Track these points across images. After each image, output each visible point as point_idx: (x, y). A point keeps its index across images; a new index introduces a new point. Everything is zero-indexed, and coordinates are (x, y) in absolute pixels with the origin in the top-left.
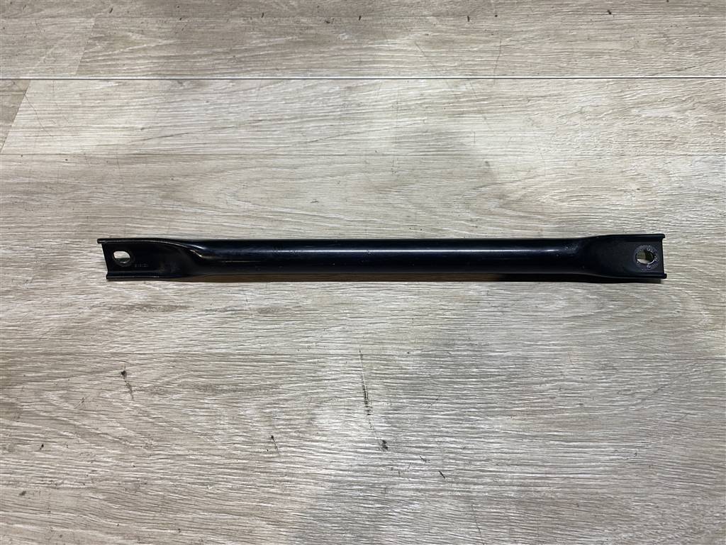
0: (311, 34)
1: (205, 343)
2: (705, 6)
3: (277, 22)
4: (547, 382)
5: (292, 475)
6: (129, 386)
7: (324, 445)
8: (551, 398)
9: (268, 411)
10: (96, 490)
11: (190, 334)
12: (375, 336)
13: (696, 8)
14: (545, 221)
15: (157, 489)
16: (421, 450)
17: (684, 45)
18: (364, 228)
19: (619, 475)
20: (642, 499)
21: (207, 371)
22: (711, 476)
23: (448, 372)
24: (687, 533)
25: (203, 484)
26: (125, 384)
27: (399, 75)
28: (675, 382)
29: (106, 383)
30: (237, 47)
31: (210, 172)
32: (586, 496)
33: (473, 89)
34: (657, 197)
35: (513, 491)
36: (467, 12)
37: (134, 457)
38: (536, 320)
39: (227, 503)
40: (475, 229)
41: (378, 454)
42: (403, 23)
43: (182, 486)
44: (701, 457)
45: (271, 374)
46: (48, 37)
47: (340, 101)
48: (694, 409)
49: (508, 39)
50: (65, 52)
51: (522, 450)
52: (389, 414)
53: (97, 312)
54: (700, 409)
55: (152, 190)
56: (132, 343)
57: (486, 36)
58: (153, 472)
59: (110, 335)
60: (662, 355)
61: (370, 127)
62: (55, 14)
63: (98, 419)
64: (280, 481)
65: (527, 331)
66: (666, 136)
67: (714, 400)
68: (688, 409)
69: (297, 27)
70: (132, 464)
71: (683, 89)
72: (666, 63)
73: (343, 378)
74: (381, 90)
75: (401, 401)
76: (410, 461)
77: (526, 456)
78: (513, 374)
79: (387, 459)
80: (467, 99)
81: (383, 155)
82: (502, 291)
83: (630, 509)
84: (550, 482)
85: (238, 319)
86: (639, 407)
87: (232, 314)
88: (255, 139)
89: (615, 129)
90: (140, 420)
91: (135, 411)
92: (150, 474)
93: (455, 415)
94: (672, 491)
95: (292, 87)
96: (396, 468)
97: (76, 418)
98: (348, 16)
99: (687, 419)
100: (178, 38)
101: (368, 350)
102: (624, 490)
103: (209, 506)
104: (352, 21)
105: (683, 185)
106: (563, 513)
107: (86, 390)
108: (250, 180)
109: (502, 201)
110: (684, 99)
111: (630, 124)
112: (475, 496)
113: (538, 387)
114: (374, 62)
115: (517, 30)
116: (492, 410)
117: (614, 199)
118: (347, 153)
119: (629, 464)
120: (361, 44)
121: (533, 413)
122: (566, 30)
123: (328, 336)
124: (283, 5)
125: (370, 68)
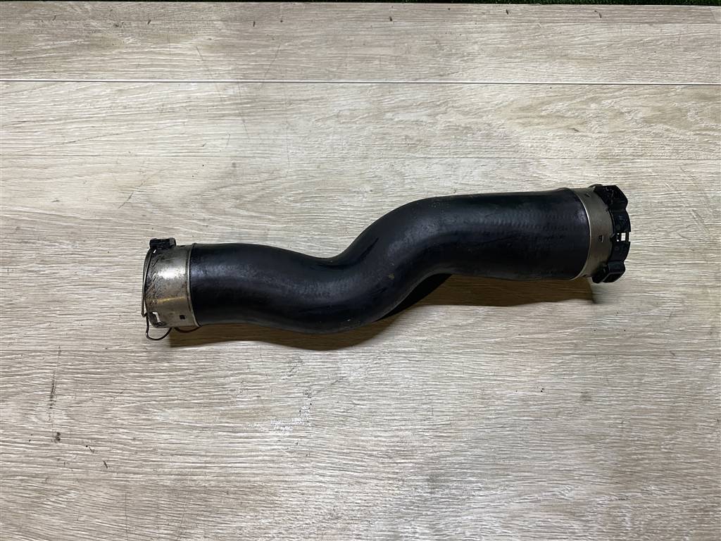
0: (97, 37)
2: (484, 14)
3: (67, 24)
4: (232, 375)
12: (78, 333)
13: (475, 16)
14: (274, 221)
16: (93, 441)
17: (454, 51)
18: (97, 227)
19: (276, 463)
20: (290, 486)
22: (362, 464)
23: (139, 367)
24: (324, 519)
27: (173, 78)
28: (354, 374)
30: (21, 50)
32: (238, 484)
33: (240, 93)
34: (387, 198)
35: (170, 480)
36: (254, 17)
40: (205, 228)
41: (49, 445)
42: (190, 28)
44: (358, 446)
47: (108, 103)
48: (364, 400)
49: (287, 44)
51: (189, 440)
52: (71, 407)
54: (369, 400)
57: (267, 41)
61: (131, 128)
66: (412, 139)
67: (386, 391)
68: (358, 400)
69: (85, 30)
71: (441, 94)
72: (431, 68)
73: (36, 373)
74: (151, 93)
75: (86, 395)
76: (79, 452)
77: (191, 446)
78: (202, 368)
79: (57, 450)
80: (231, 102)
81: (136, 156)
83: (276, 496)
84: (208, 471)
88: (15, 140)
93: (134, 407)
94: (321, 479)
95: (63, 90)
96: (63, 458)
98: (138, 20)
99: (354, 410)
101: (68, 345)
102: (275, 478)
105: (414, 187)
109: (238, 201)
110: (438, 103)
111: (381, 127)
112: (132, 486)
113: (222, 380)
114: (152, 66)
115: (299, 35)
116: (172, 402)
117: (346, 201)
118: (101, 154)
119: (288, 454)
120: (144, 48)
121: (210, 405)
122: (345, 35)
123: (32, 333)
124: (77, 9)
125: (146, 71)
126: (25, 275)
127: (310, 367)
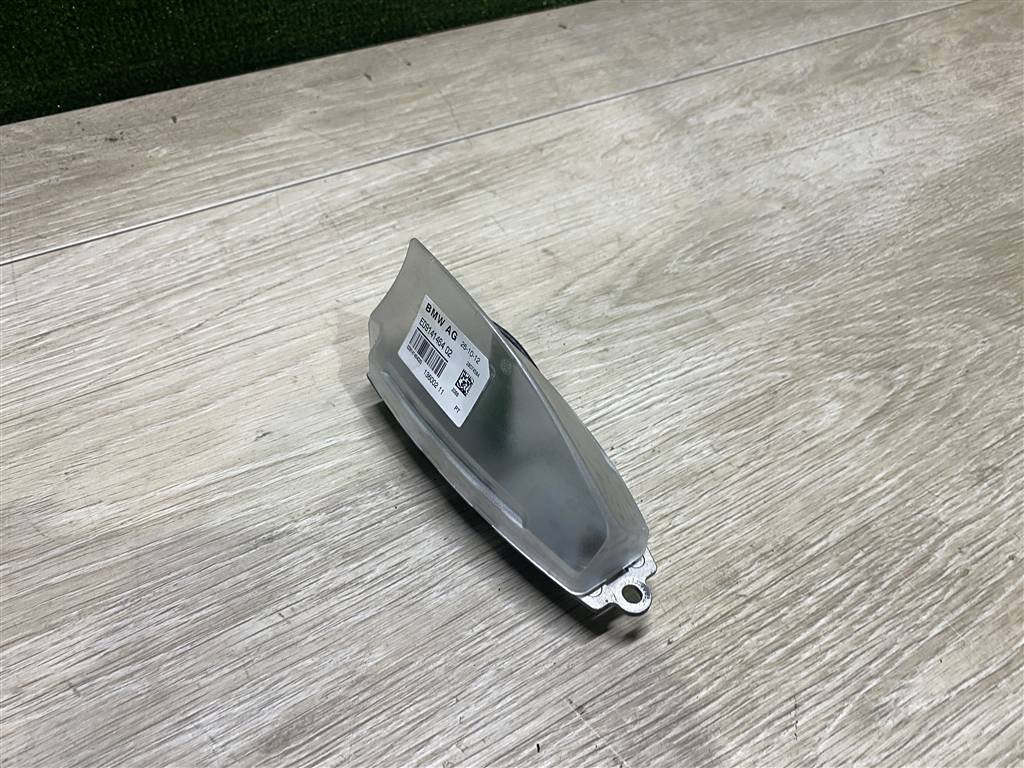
0: (88, 165)
8: (963, 575)
33: (444, 161)
36: (358, 69)
38: (824, 453)
42: (261, 108)
49: (448, 87)
57: (413, 90)
65: (826, 480)
69: (49, 162)
80: (444, 176)
82: (733, 433)
98: (150, 122)
104: (161, 128)
105: (828, 184)
110: (735, 92)
111: (700, 136)
114: (244, 172)
115: (452, 73)
120: (200, 154)
122: (522, 56)
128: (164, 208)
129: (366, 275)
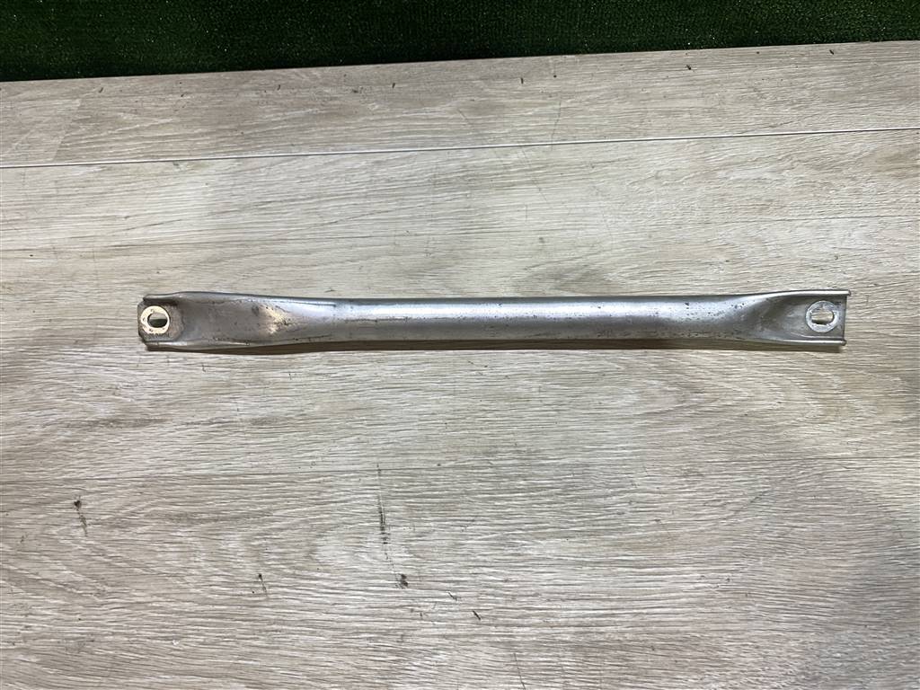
0: (334, 105)
1: (183, 463)
2: (803, 55)
3: (295, 94)
4: (614, 494)
5: (284, 623)
6: (83, 520)
7: (325, 584)
8: (618, 514)
9: (256, 543)
10: (27, 651)
11: (166, 453)
12: (397, 447)
13: (792, 59)
15: (107, 647)
16: (452, 585)
17: (779, 99)
19: (707, 607)
20: (736, 637)
21: (183, 497)
22: (827, 604)
23: (488, 486)
24: (798, 680)
25: (166, 639)
26: (78, 516)
27: (438, 145)
28: (778, 488)
29: (54, 516)
30: (247, 123)
31: (204, 262)
32: (663, 636)
33: (526, 158)
34: (750, 269)
35: (568, 633)
36: (519, 73)
37: (81, 607)
38: (599, 419)
39: (196, 662)
41: (395, 592)
42: (445, 89)
43: (140, 643)
44: (813, 581)
45: (262, 498)
46: (24, 122)
47: (366, 177)
48: (801, 521)
49: (569, 101)
50: (42, 138)
51: (581, 580)
52: (412, 541)
53: (51, 431)
54: (809, 520)
55: (133, 286)
56: (93, 466)
57: (544, 98)
58: (102, 626)
59: (64, 458)
60: (761, 455)
61: (401, 204)
62: (34, 97)
63: (39, 561)
64: (267, 631)
65: (588, 433)
66: (759, 199)
67: (829, 509)
68: (795, 521)
69: (318, 98)
70: (78, 616)
71: (778, 147)
72: (757, 119)
73: (355, 499)
74: (416, 163)
75: (427, 524)
76: (437, 600)
77: (586, 588)
78: (571, 486)
79: (406, 598)
80: (519, 169)
81: (416, 235)
82: (558, 387)
83: (722, 651)
84: (617, 619)
85: (226, 432)
86: (730, 521)
87: (218, 427)
88: (261, 223)
89: (698, 194)
90: (94, 560)
91: (88, 549)
92: (99, 629)
93: (495, 539)
94: (776, 626)
95: (308, 164)
96: (417, 609)
97: (11, 561)
98: (380, 84)
99: (793, 534)
100: (177, 116)
101: (387, 462)
102: (713, 627)
103: (172, 667)
104: (384, 90)
105: (781, 254)
106: (634, 659)
107: (28, 526)
108: (251, 269)
109: (558, 281)
110: (779, 158)
111: (716, 188)
112: (519, 642)
113: (602, 501)
114: (409, 133)
115: (579, 90)
116: (543, 531)
117: (697, 274)
118: (373, 234)
119: (720, 593)
120: (394, 113)
121: (595, 533)
122: (638, 88)
123: (338, 448)
124: (304, 76)
125: (403, 139)
126: (313, 378)
127: (716, 481)
128: (358, 144)
129: (432, 221)
